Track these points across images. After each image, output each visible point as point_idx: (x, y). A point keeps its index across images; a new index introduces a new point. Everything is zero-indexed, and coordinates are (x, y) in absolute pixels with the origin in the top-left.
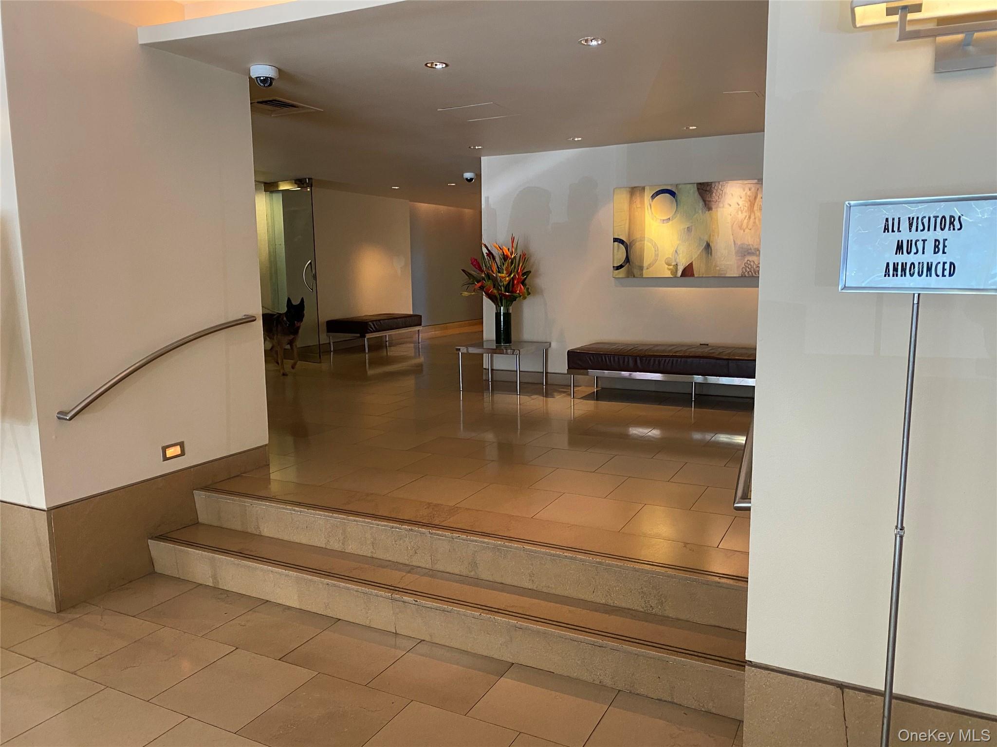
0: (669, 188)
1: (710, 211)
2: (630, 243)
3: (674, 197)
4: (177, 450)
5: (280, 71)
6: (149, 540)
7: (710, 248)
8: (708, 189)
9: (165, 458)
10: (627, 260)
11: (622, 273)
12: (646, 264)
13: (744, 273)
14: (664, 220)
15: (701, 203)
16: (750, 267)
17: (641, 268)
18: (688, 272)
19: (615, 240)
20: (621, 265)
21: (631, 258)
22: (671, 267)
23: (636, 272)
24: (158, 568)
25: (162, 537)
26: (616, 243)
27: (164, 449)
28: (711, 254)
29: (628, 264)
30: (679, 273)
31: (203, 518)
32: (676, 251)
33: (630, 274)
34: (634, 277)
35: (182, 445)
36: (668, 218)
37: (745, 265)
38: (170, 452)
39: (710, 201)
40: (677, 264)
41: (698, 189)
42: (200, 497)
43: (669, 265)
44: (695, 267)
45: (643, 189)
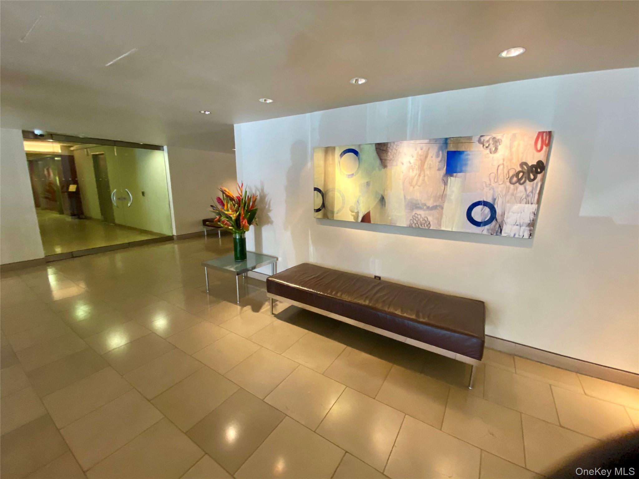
0: (353, 148)
1: (385, 169)
2: (325, 193)
3: (357, 156)
7: (384, 201)
8: (384, 148)
10: (323, 205)
11: (320, 215)
12: (336, 210)
13: (412, 224)
14: (349, 175)
15: (378, 162)
16: (417, 219)
17: (333, 212)
18: (366, 219)
19: (316, 189)
20: (319, 209)
21: (326, 204)
22: (354, 214)
23: (329, 215)
26: (316, 192)
28: (385, 205)
29: (324, 208)
30: (360, 219)
32: (358, 201)
33: (325, 216)
34: (328, 218)
36: (352, 173)
37: (413, 218)
39: (386, 160)
40: (358, 212)
41: (376, 148)
43: (352, 212)
44: (372, 215)
45: (334, 148)
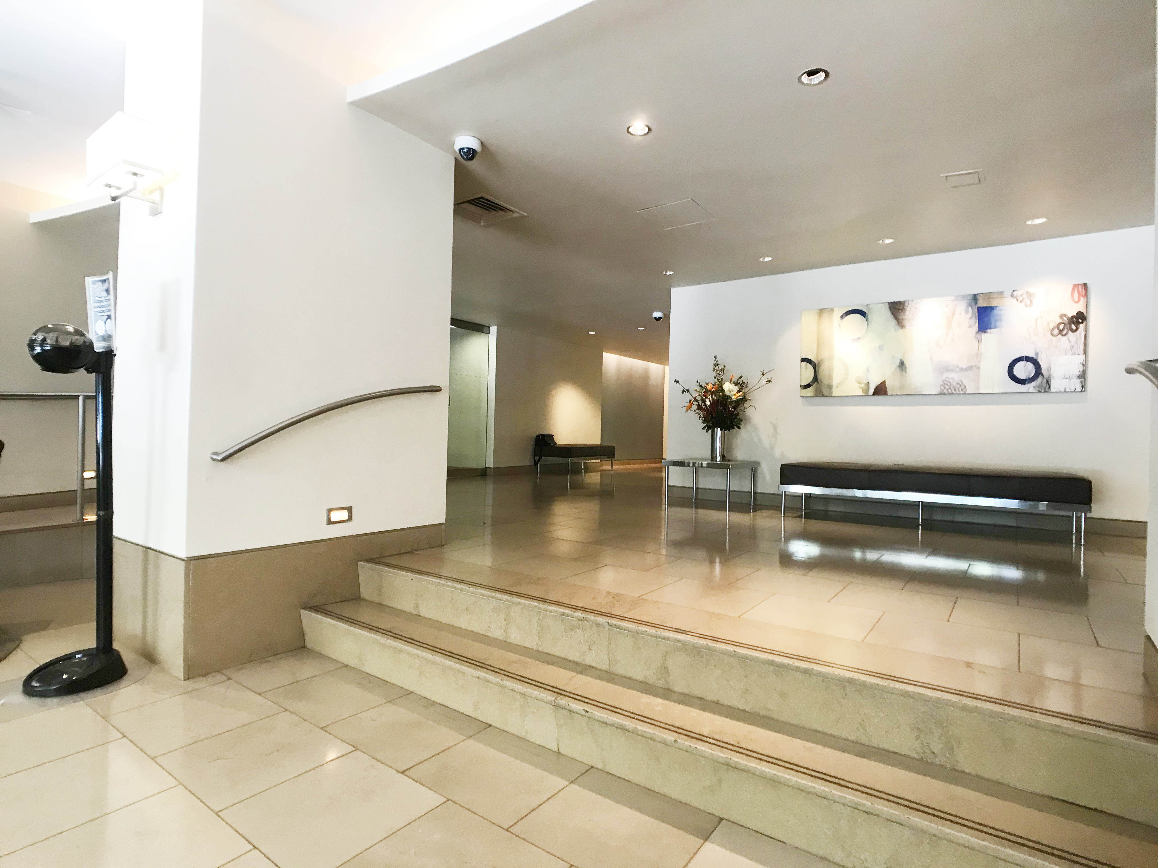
0: (859, 308)
1: (903, 329)
2: (818, 364)
3: (865, 317)
4: (344, 515)
5: (483, 145)
6: (302, 610)
7: (904, 367)
8: (901, 308)
9: (330, 522)
10: (816, 379)
11: (810, 392)
12: (835, 383)
13: (943, 391)
14: (854, 339)
15: (894, 322)
16: (949, 384)
17: (830, 387)
18: (881, 390)
19: (803, 360)
20: (809, 384)
21: (820, 376)
22: (863, 386)
23: (825, 392)
24: (308, 644)
25: (316, 609)
26: (804, 363)
27: (329, 511)
28: (906, 371)
29: (816, 383)
30: (871, 391)
31: (366, 592)
32: (867, 370)
33: (819, 394)
34: (823, 396)
35: (350, 510)
36: (859, 337)
37: (943, 382)
38: (335, 516)
39: (902, 319)
40: (868, 383)
41: (890, 308)
42: (365, 570)
43: (860, 383)
44: (888, 385)
45: (832, 310)
